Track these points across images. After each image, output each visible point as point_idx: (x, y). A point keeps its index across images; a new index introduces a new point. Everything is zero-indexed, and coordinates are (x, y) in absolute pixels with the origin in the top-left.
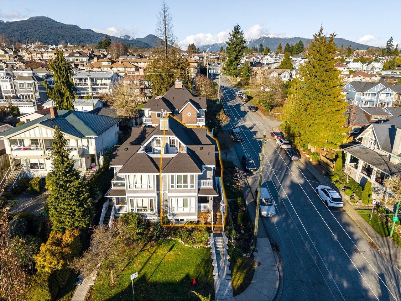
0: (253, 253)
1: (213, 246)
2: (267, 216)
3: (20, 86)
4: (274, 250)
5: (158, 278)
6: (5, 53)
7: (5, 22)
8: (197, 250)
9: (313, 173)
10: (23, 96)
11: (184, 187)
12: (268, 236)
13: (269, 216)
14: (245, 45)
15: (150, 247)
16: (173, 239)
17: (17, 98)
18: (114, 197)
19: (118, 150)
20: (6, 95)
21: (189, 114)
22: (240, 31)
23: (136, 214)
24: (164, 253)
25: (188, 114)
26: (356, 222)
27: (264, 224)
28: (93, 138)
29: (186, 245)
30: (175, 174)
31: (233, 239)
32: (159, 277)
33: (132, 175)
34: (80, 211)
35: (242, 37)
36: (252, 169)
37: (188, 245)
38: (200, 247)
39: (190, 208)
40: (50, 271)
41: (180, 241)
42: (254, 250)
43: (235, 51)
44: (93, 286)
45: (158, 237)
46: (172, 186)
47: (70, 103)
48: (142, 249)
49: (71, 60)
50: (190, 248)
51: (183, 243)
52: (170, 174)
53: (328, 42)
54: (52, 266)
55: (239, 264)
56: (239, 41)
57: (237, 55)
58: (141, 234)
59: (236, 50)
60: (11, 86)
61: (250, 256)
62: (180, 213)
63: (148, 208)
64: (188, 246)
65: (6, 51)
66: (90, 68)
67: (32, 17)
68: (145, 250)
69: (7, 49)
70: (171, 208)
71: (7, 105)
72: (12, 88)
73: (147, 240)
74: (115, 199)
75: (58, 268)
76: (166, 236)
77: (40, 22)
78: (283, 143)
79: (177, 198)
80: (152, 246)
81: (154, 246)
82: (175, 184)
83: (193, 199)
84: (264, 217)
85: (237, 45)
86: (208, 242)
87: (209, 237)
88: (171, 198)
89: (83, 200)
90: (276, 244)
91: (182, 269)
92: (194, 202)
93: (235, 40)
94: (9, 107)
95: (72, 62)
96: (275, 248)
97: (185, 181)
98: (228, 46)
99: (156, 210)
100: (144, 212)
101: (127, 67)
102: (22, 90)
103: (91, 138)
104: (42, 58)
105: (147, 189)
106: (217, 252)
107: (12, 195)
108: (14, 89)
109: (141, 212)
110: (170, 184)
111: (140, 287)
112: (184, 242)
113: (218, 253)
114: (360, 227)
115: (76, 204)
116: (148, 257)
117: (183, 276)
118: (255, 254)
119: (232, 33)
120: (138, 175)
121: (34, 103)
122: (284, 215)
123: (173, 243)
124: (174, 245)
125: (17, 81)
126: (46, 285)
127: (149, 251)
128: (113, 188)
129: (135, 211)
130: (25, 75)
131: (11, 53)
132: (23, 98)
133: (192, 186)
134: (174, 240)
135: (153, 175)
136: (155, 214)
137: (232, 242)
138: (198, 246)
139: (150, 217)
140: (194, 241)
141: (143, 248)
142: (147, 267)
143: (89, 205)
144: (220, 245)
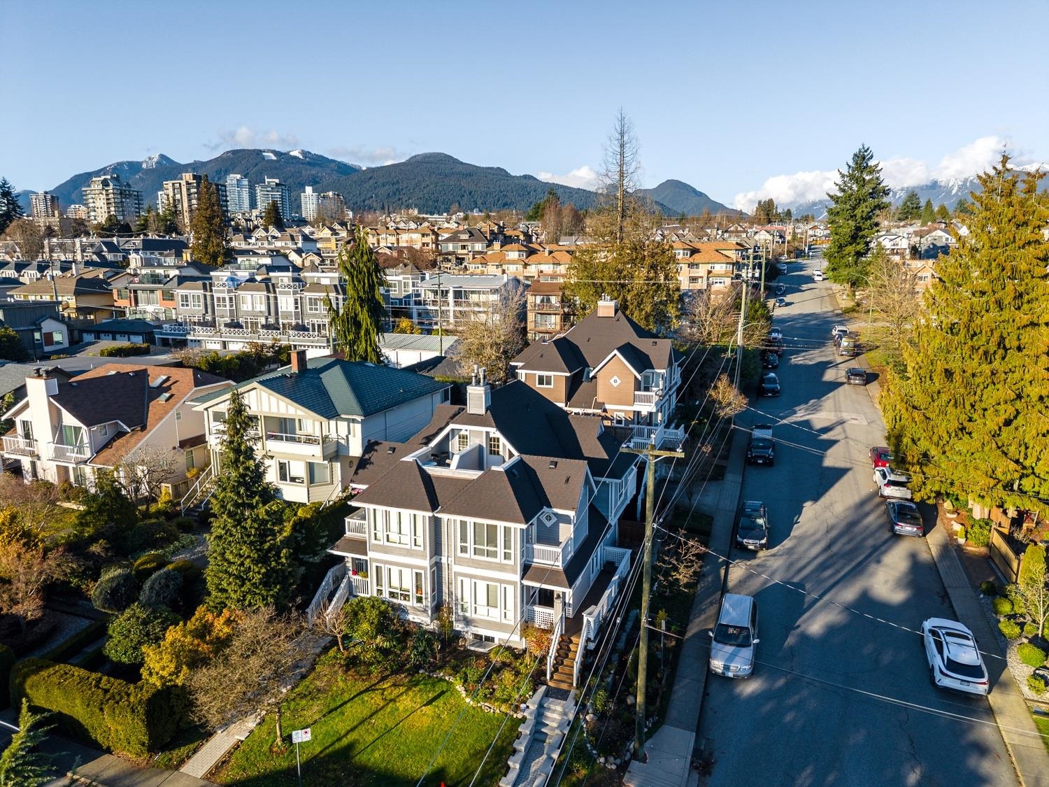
0: (630, 760)
1: (530, 718)
2: (723, 673)
3: (311, 304)
4: (697, 768)
5: (372, 759)
6: (332, 235)
7: (364, 168)
8: (488, 720)
9: (947, 581)
10: (313, 325)
11: (489, 554)
12: (699, 730)
13: (730, 675)
14: (885, 200)
15: (390, 686)
16: (447, 678)
17: (301, 328)
18: (349, 556)
19: (376, 451)
20: (285, 321)
21: (615, 381)
22: (872, 163)
23: (383, 602)
24: (412, 707)
25: (612, 381)
26: (1010, 749)
27: (706, 694)
28: (358, 422)
29: (468, 700)
30: (470, 520)
31: (590, 711)
32: (375, 757)
33: (381, 509)
34: (259, 573)
35: (877, 178)
36: (751, 541)
37: (473, 699)
38: (498, 711)
39: (503, 611)
40: (158, 684)
41: (459, 688)
42: (635, 756)
43: (853, 217)
44: (242, 742)
45: (416, 668)
46: (464, 550)
47: (371, 344)
48: (371, 687)
49: (450, 247)
50: (474, 708)
51: (464, 694)
52: (459, 518)
53: (1023, 195)
54: (165, 673)
55: (574, 779)
56: (868, 189)
57: (858, 229)
58: (385, 652)
59: (855, 216)
60: (296, 303)
61: (614, 767)
62: (481, 620)
63: (410, 594)
64: (472, 703)
65: (335, 230)
66: (480, 266)
67: (415, 156)
68: (377, 689)
69: (337, 227)
70: (460, 600)
71: (269, 343)
72: (297, 308)
73: (391, 667)
74: (350, 560)
75: (177, 681)
76: (435, 668)
77: (429, 166)
78: (886, 481)
79: (473, 580)
80: (395, 685)
81: (400, 685)
82: (470, 544)
83: (510, 589)
84: (716, 674)
85: (860, 201)
86: (523, 706)
87: (531, 693)
88: (459, 578)
89: (270, 549)
90: (711, 754)
91: (432, 753)
92: (513, 597)
93: (855, 187)
94: (273, 347)
95: (453, 253)
96: (702, 762)
97: (492, 540)
98: (833, 205)
99: (428, 603)
100: (403, 603)
101: (559, 264)
102: (314, 312)
103: (354, 421)
104: (398, 243)
105: (408, 547)
106: (538, 736)
107: (195, 525)
108: (300, 310)
109: (395, 601)
110: (459, 544)
111: (328, 770)
112: (466, 691)
113: (538, 738)
114: (1018, 769)
115: (252, 555)
116: (374, 708)
117: (426, 771)
118: (635, 765)
119: (845, 171)
120: (394, 511)
121: (328, 341)
122: (781, 682)
123: (444, 686)
124: (443, 693)
125: (306, 294)
126: (141, 709)
127: (383, 694)
128: (348, 534)
129: (384, 596)
130: (325, 282)
131: (344, 234)
132: (314, 330)
133: (507, 556)
134: (448, 682)
135: (424, 515)
136: (425, 611)
137: (585, 719)
138: (494, 709)
139: (415, 617)
140: (491, 693)
141: (375, 685)
142: (362, 729)
143: (283, 565)
144: (554, 720)
